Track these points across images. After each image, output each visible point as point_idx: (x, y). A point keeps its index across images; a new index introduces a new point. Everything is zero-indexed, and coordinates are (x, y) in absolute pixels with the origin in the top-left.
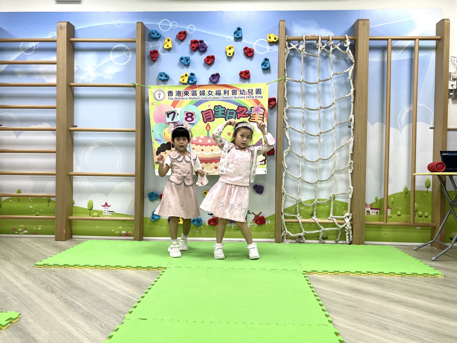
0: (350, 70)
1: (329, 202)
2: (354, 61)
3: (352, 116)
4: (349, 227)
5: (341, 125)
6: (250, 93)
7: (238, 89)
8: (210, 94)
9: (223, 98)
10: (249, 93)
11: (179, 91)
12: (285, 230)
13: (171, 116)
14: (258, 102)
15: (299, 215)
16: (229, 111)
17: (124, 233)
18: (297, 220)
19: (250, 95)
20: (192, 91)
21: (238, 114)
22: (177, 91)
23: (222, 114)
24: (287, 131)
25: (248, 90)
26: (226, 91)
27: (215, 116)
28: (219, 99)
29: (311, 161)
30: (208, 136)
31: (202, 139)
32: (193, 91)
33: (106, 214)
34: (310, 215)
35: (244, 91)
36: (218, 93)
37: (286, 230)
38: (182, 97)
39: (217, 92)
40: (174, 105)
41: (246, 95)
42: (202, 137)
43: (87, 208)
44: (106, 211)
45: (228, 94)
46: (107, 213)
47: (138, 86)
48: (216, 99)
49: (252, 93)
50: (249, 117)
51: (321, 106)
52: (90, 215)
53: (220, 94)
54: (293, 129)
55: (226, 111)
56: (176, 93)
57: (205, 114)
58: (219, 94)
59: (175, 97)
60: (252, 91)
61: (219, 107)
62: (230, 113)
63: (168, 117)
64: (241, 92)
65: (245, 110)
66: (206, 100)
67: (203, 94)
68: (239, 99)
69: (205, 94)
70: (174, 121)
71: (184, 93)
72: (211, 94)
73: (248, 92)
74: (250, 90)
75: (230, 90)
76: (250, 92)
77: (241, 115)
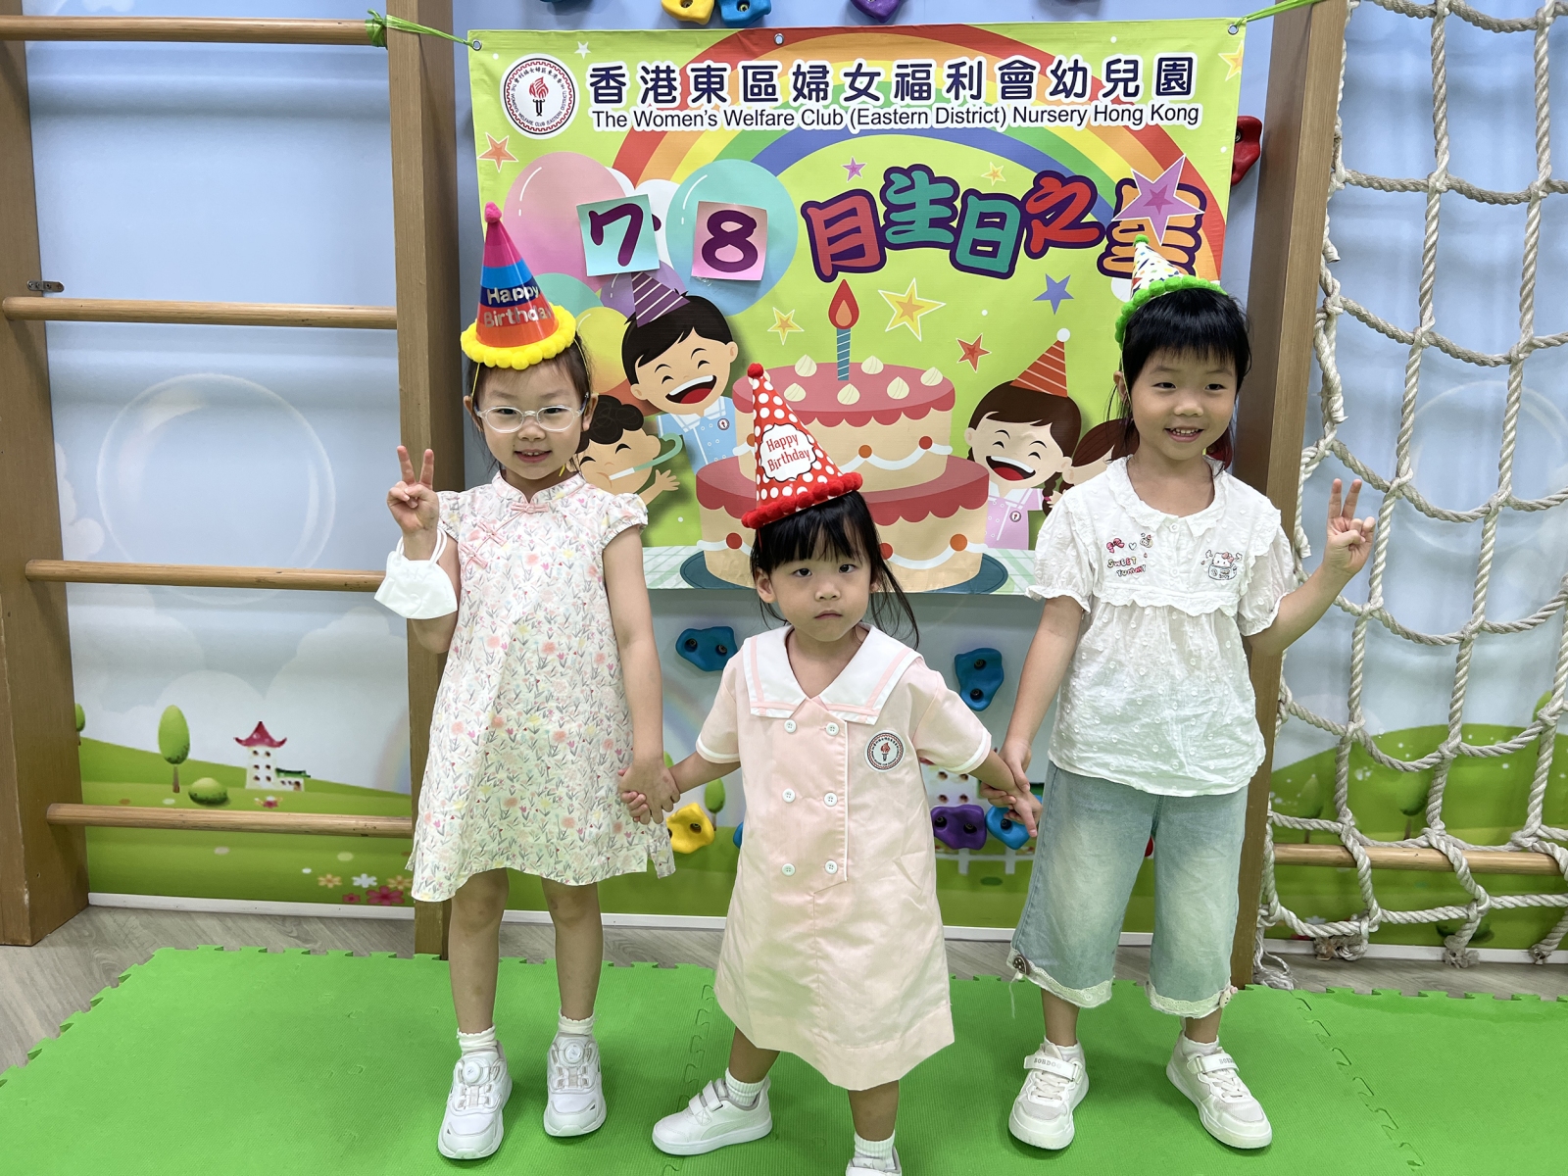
1: (1530, 753)
6: (1121, 85)
7: (1046, 59)
8: (860, 93)
9: (943, 115)
10: (1111, 85)
11: (663, 67)
12: (1267, 903)
13: (616, 230)
14: (1161, 147)
15: (1349, 818)
16: (976, 207)
17: (365, 886)
18: (1344, 855)
19: (1117, 101)
20: (745, 68)
21: (1036, 223)
22: (651, 68)
23: (935, 223)
24: (1326, 329)
25: (1109, 64)
26: (964, 70)
27: (889, 234)
28: (916, 125)
29: (1448, 512)
30: (840, 364)
31: (804, 382)
32: (750, 72)
33: (263, 784)
34: (1406, 812)
35: (1080, 74)
36: (913, 86)
37: (1273, 904)
38: (684, 106)
39: (903, 76)
40: (636, 155)
41: (1094, 97)
42: (806, 368)
43: (155, 748)
44: (262, 767)
45: (974, 92)
46: (269, 779)
47: (402, 31)
48: (900, 126)
49: (1131, 89)
50: (1105, 242)
51: (1554, 180)
52: (177, 790)
53: (921, 91)
54: (1362, 318)
55: (958, 204)
56: (646, 82)
57: (829, 223)
59: (640, 108)
60: (1131, 75)
61: (914, 174)
62: (983, 216)
63: (597, 237)
64: (1060, 79)
65: (1083, 193)
66: (832, 127)
67: (818, 90)
68: (1046, 124)
69: (830, 89)
71: (697, 83)
72: (865, 92)
73: (1109, 80)
74: (1121, 66)
75: (992, 67)
76: (1122, 77)
77: (1054, 231)
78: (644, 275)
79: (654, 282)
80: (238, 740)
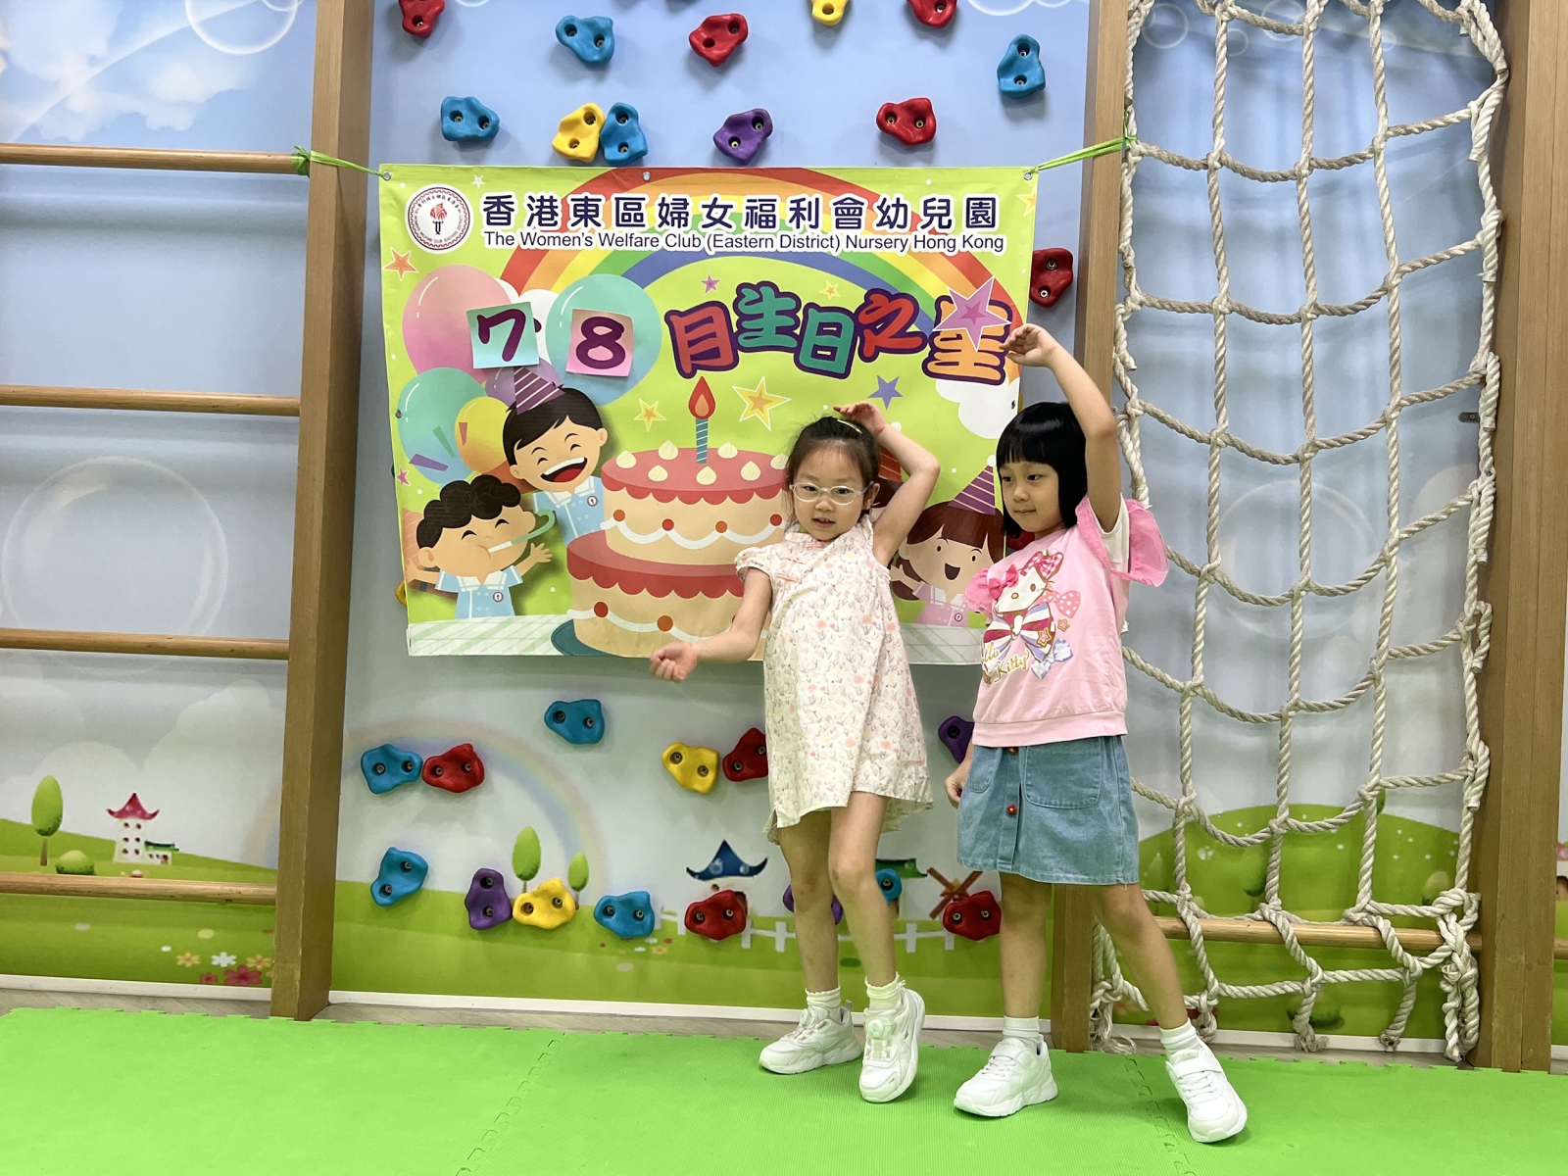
0: (1482, 109)
1: (1354, 828)
2: (1500, 65)
3: (1485, 361)
4: (1464, 968)
5: (1422, 406)
6: (936, 219)
7: (872, 197)
8: (716, 221)
9: (786, 241)
10: (928, 219)
11: (547, 197)
12: (1109, 976)
13: (502, 332)
14: (973, 270)
15: (1186, 891)
16: (815, 318)
17: (224, 965)
18: (1179, 925)
19: (934, 232)
20: (618, 199)
21: (867, 332)
22: (537, 197)
23: (781, 330)
24: (1130, 429)
25: (926, 202)
26: (804, 204)
27: (741, 339)
28: (763, 249)
29: (1257, 596)
30: (699, 449)
31: (665, 464)
32: (622, 203)
33: (131, 858)
34: (1249, 893)
35: (902, 209)
36: (761, 216)
37: (1115, 977)
38: (564, 229)
39: (752, 208)
40: (522, 268)
41: (913, 228)
42: (668, 452)
43: (28, 821)
44: (132, 840)
45: (813, 223)
46: (137, 852)
47: (323, 163)
48: (749, 249)
49: (945, 222)
50: (928, 348)
51: (1321, 304)
52: (44, 863)
53: (769, 221)
54: (1162, 420)
55: (800, 315)
56: (532, 209)
57: (688, 329)
58: (767, 221)
59: (526, 230)
60: (944, 211)
61: (762, 289)
62: (821, 325)
63: (485, 337)
64: (885, 213)
65: (907, 309)
66: (691, 249)
67: (679, 219)
68: (873, 250)
69: (690, 218)
70: (513, 363)
71: (575, 211)
72: (720, 221)
73: (926, 214)
74: (935, 204)
75: (828, 202)
76: (937, 213)
77: (883, 339)
78: (525, 369)
79: (534, 376)
80: (111, 812)
